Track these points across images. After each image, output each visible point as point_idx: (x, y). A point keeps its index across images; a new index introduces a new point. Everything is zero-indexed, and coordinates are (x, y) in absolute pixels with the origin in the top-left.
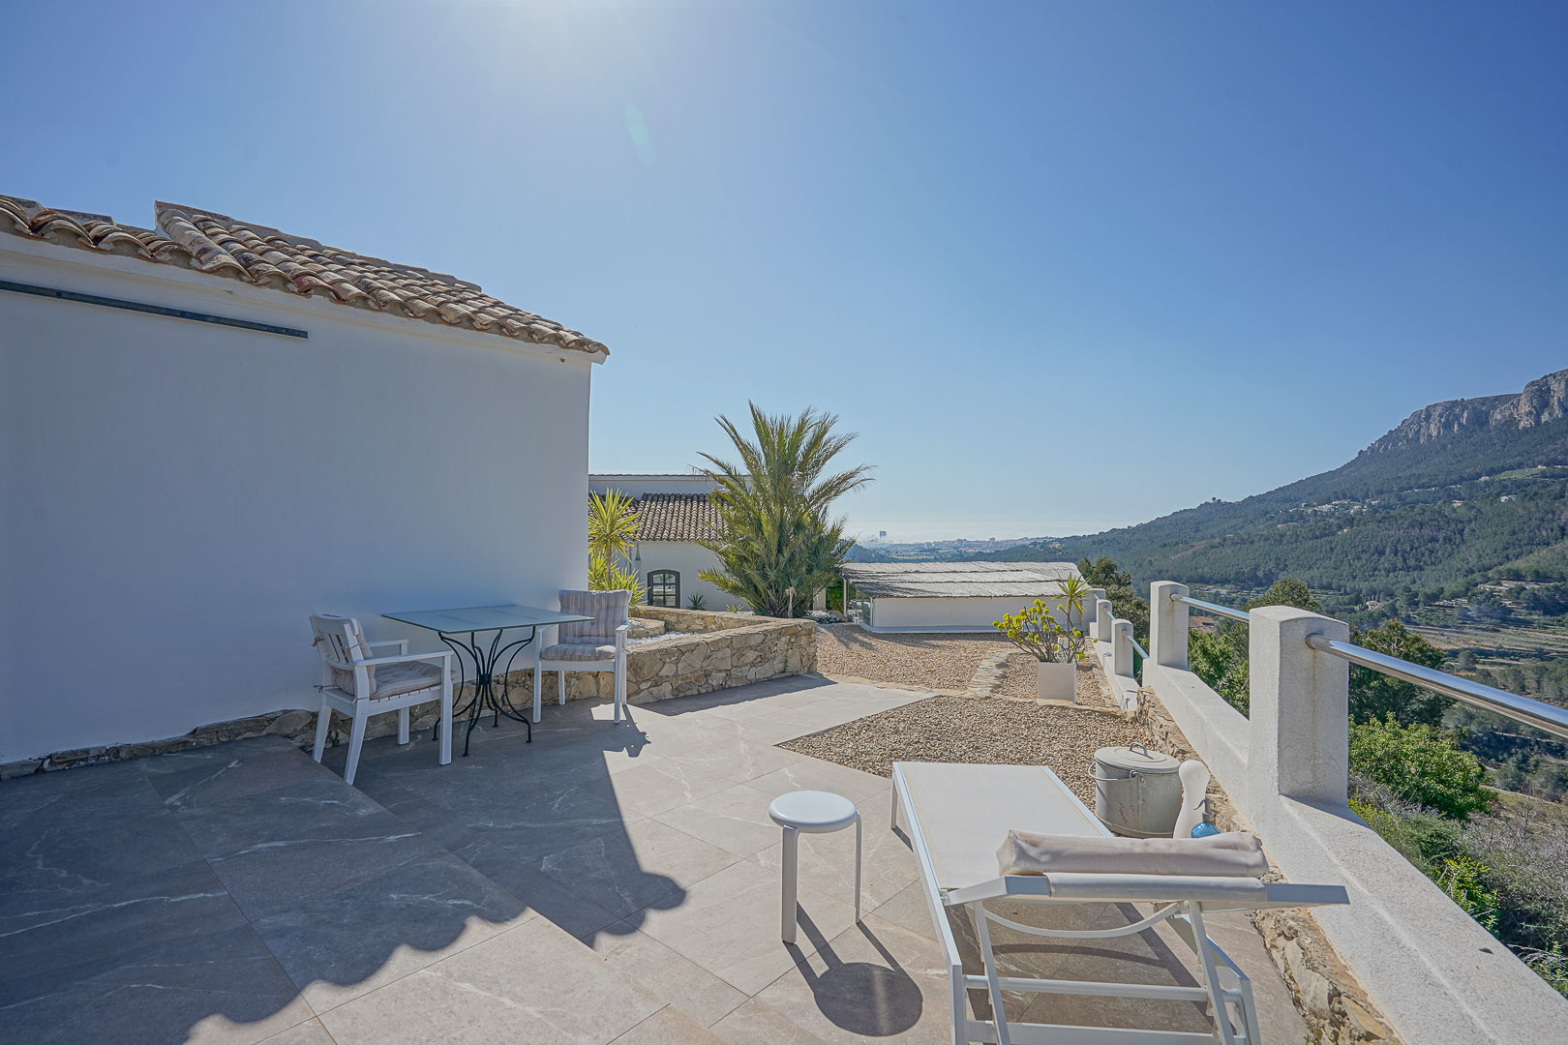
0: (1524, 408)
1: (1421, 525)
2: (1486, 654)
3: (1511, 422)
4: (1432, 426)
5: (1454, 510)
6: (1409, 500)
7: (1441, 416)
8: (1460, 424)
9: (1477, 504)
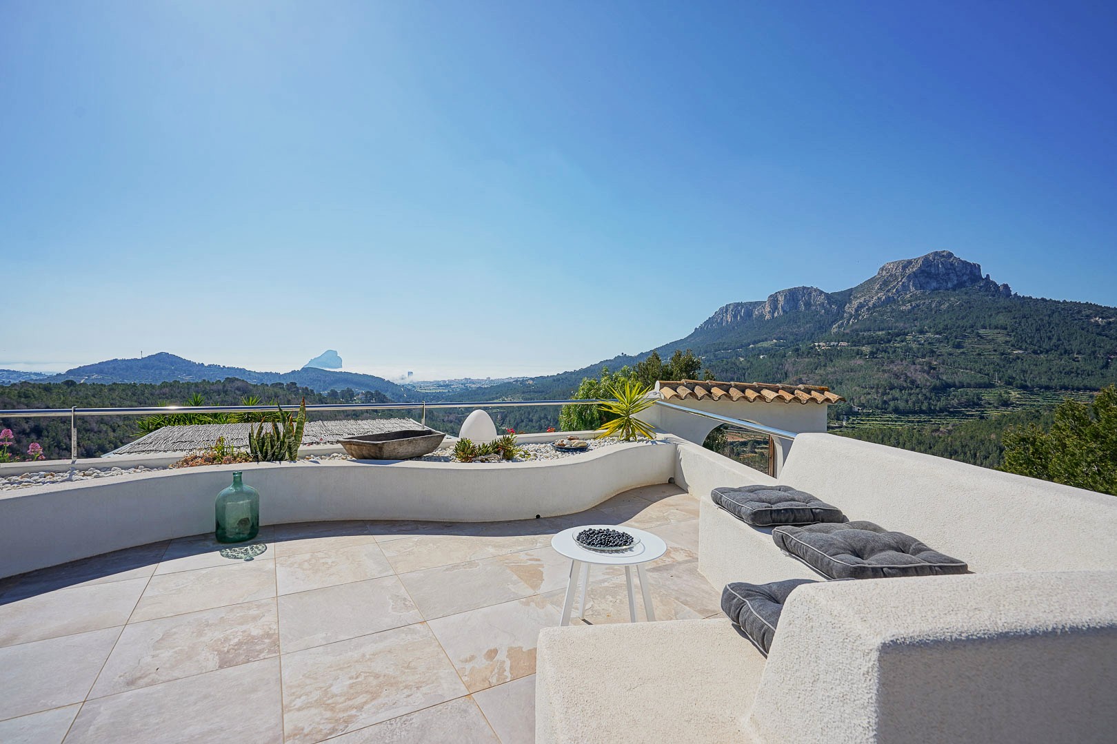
0: (768, 309)
1: (727, 371)
2: (759, 443)
3: (762, 316)
4: (728, 316)
5: (741, 363)
6: (719, 356)
7: (732, 310)
8: (741, 316)
9: (751, 360)
